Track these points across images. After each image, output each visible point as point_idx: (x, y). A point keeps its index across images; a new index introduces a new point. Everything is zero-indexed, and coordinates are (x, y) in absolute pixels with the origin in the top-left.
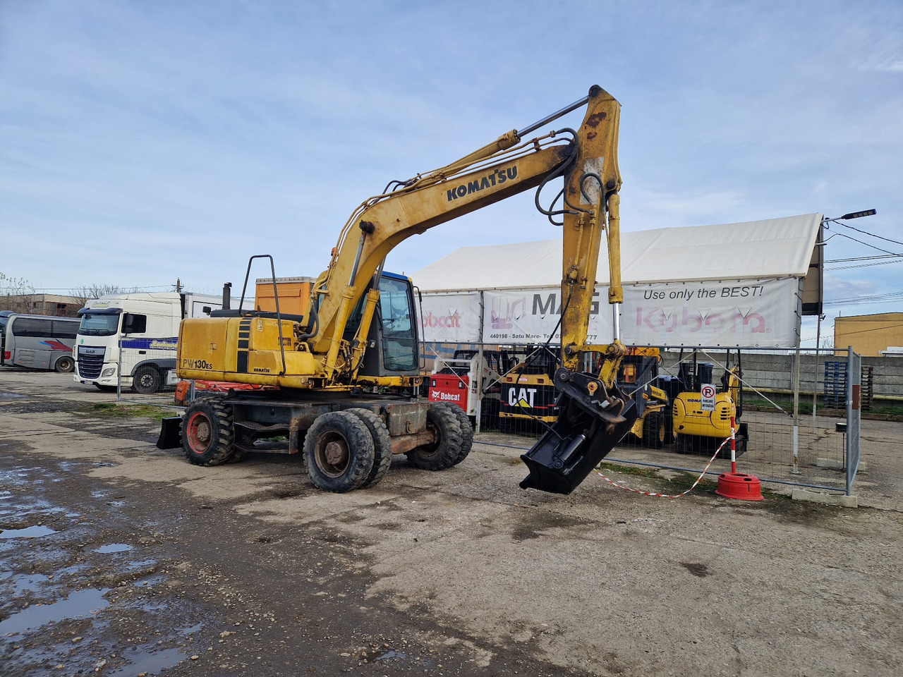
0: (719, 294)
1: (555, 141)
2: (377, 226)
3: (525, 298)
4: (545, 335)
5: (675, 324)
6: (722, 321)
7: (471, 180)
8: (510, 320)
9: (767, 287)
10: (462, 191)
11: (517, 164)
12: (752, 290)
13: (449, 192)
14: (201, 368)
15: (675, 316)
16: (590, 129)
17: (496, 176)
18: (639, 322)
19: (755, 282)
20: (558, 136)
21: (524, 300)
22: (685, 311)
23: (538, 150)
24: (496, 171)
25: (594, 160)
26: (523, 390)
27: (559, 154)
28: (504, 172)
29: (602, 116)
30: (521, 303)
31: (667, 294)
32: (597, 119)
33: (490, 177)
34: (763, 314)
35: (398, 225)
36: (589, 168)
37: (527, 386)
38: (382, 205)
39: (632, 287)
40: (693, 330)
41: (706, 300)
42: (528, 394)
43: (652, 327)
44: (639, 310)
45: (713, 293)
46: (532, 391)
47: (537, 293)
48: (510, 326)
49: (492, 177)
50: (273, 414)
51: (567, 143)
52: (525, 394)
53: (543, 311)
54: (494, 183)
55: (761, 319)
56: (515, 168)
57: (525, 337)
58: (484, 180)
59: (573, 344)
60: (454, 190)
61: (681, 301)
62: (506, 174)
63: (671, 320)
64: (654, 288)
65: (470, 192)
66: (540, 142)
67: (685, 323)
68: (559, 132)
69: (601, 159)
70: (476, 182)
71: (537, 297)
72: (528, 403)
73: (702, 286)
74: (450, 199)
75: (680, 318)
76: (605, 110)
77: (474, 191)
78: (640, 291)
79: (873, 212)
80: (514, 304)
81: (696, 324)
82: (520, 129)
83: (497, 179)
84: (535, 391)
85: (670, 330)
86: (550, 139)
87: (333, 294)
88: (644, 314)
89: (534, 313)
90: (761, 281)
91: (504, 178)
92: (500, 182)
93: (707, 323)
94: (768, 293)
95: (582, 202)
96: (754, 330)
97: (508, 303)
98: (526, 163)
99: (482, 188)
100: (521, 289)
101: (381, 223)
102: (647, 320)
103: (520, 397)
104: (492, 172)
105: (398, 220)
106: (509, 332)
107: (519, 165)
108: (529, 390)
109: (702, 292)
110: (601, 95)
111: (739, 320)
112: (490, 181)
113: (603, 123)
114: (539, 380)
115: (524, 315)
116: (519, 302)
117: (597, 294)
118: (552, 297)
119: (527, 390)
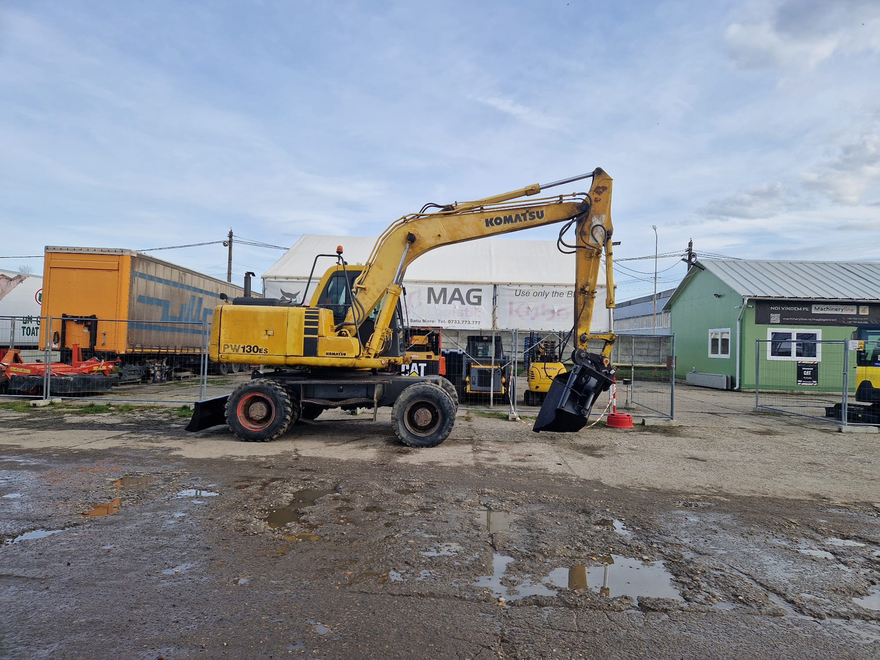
0: (565, 295)
1: (575, 199)
2: (417, 238)
3: (421, 290)
4: (439, 320)
5: (537, 314)
7: (507, 214)
10: (498, 221)
11: (544, 209)
13: (487, 220)
14: (252, 352)
15: (537, 309)
16: (596, 195)
17: (527, 214)
18: (511, 312)
20: (577, 197)
21: (419, 291)
22: (543, 306)
23: (561, 202)
24: (527, 212)
25: (599, 216)
26: (414, 365)
27: (577, 208)
28: (534, 213)
29: (605, 188)
30: (417, 294)
31: (531, 293)
32: (601, 190)
33: (522, 215)
35: (439, 239)
36: (596, 221)
37: (418, 362)
38: (421, 221)
39: (506, 286)
40: (549, 320)
41: (557, 298)
42: (419, 368)
43: (520, 316)
44: (511, 303)
45: (561, 294)
46: (423, 365)
47: (430, 286)
49: (524, 215)
50: (341, 391)
51: (581, 201)
52: (416, 368)
53: (437, 301)
54: (525, 220)
56: (542, 212)
57: (422, 321)
58: (517, 216)
59: (585, 334)
60: (492, 219)
61: (541, 299)
62: (535, 215)
63: (534, 311)
64: (522, 288)
65: (505, 223)
66: (564, 198)
67: (543, 314)
68: (579, 194)
69: (604, 216)
70: (510, 217)
71: (431, 290)
72: (419, 375)
73: (555, 289)
74: (487, 225)
75: (540, 311)
76: (607, 185)
77: (509, 223)
78: (512, 290)
79: (619, 243)
81: (551, 315)
82: (542, 184)
83: (528, 217)
84: (425, 365)
85: (533, 319)
86: (572, 197)
87: (369, 289)
88: (515, 307)
89: (429, 302)
91: (534, 218)
92: (530, 219)
93: (558, 315)
95: (591, 241)
98: (551, 209)
99: (516, 221)
100: (416, 282)
101: (422, 235)
102: (517, 311)
103: (412, 370)
104: (524, 211)
105: (439, 236)
107: (546, 210)
108: (420, 365)
109: (555, 293)
110: (603, 175)
112: (522, 218)
113: (605, 193)
114: (428, 357)
115: (420, 304)
116: (415, 293)
117: (480, 290)
118: (444, 291)
119: (418, 365)
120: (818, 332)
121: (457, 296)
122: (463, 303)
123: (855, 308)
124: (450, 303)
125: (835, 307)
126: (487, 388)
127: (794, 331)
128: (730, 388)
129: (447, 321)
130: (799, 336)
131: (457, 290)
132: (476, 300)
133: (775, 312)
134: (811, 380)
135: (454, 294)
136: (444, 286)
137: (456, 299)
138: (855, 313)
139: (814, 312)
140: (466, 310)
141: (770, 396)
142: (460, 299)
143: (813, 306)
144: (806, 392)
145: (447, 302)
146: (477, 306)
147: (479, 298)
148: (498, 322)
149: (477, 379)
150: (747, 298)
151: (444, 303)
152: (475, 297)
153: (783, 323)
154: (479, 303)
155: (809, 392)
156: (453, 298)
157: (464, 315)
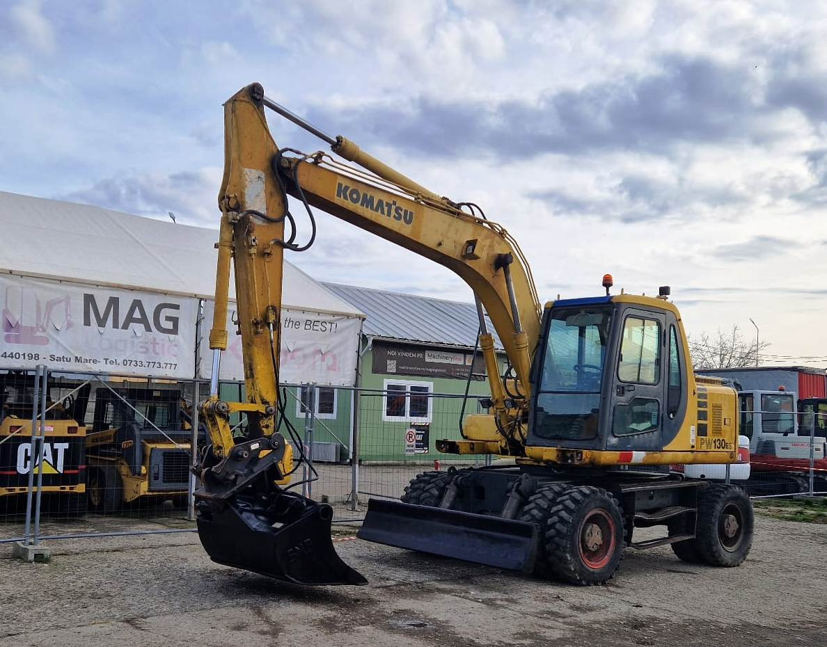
0: (302, 326)
3: (68, 297)
4: (106, 359)
6: (305, 356)
8: (44, 330)
9: (341, 325)
12: (328, 326)
19: (330, 318)
21: (67, 300)
30: (63, 304)
34: (335, 352)
37: (52, 440)
41: (292, 330)
42: (55, 452)
45: (297, 324)
46: (62, 447)
47: (89, 292)
48: (45, 341)
53: (101, 323)
55: (334, 357)
57: (73, 360)
71: (89, 299)
73: (288, 315)
80: (50, 305)
84: (66, 445)
89: (87, 323)
90: (336, 318)
93: (294, 357)
94: (341, 331)
96: (329, 368)
97: (38, 302)
100: (61, 281)
106: (44, 351)
109: (288, 321)
111: (319, 356)
114: (71, 429)
115: (70, 325)
116: (60, 302)
117: (177, 307)
118: (114, 302)
119: (52, 446)
120: (429, 384)
121: (137, 315)
122: (148, 329)
123: (462, 356)
124: (125, 327)
125: (445, 354)
126: (180, 486)
127: (408, 383)
128: (339, 461)
129: (120, 361)
130: (413, 388)
131: (137, 304)
132: (169, 325)
133: (391, 358)
134: (423, 447)
135: (132, 311)
136: (115, 294)
137: (137, 321)
138: (461, 363)
139: (428, 360)
140: (155, 343)
141: (385, 469)
142: (143, 320)
143: (427, 352)
144: (418, 462)
145: (121, 324)
146: (172, 336)
147: (175, 321)
148: (202, 367)
149: (161, 469)
150: (372, 338)
151: (116, 325)
152: (168, 319)
153: (399, 373)
154: (174, 331)
155: (422, 462)
156: (130, 319)
157: (151, 351)
